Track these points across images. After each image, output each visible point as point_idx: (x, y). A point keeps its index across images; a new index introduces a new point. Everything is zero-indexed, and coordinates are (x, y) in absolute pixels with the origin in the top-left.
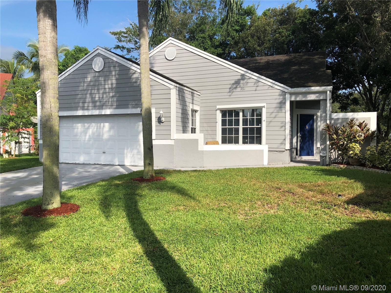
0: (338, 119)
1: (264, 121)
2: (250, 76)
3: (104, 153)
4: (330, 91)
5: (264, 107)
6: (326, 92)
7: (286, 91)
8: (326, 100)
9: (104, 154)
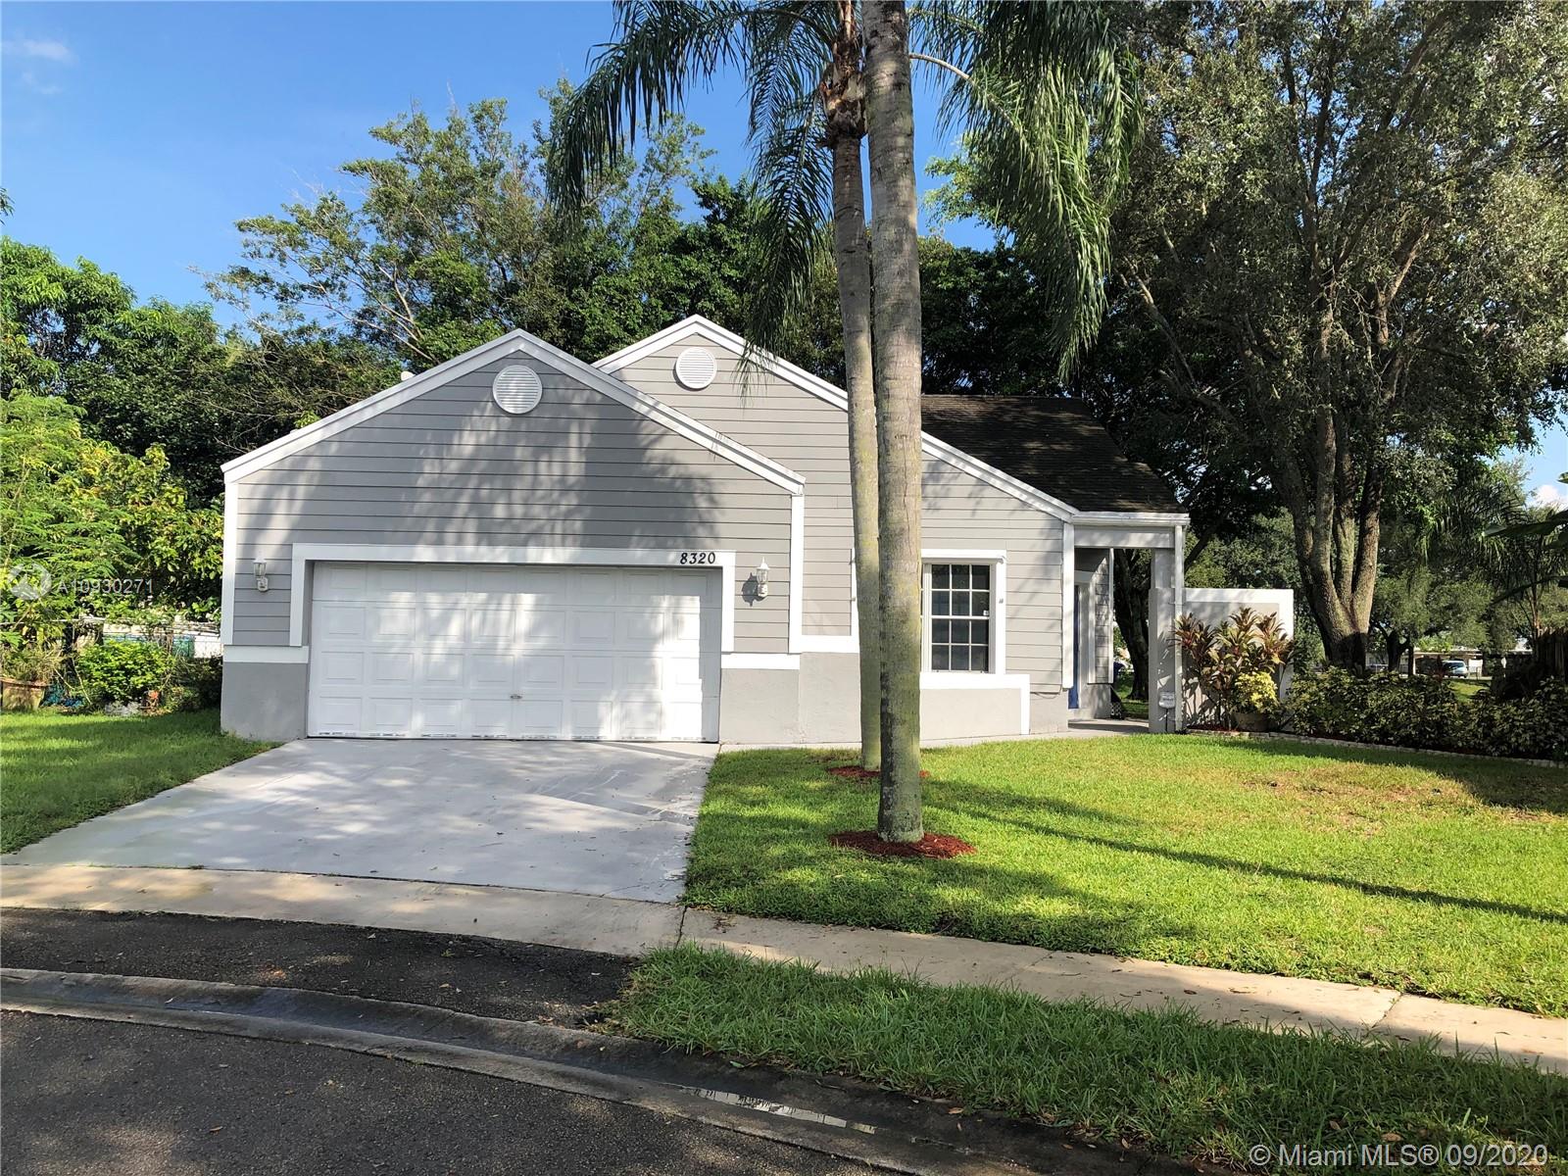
0: (1203, 605)
1: (1001, 601)
2: (960, 465)
3: (516, 697)
4: (1183, 527)
5: (1000, 560)
6: (1173, 530)
7: (1064, 517)
8: (1172, 550)
9: (515, 701)
